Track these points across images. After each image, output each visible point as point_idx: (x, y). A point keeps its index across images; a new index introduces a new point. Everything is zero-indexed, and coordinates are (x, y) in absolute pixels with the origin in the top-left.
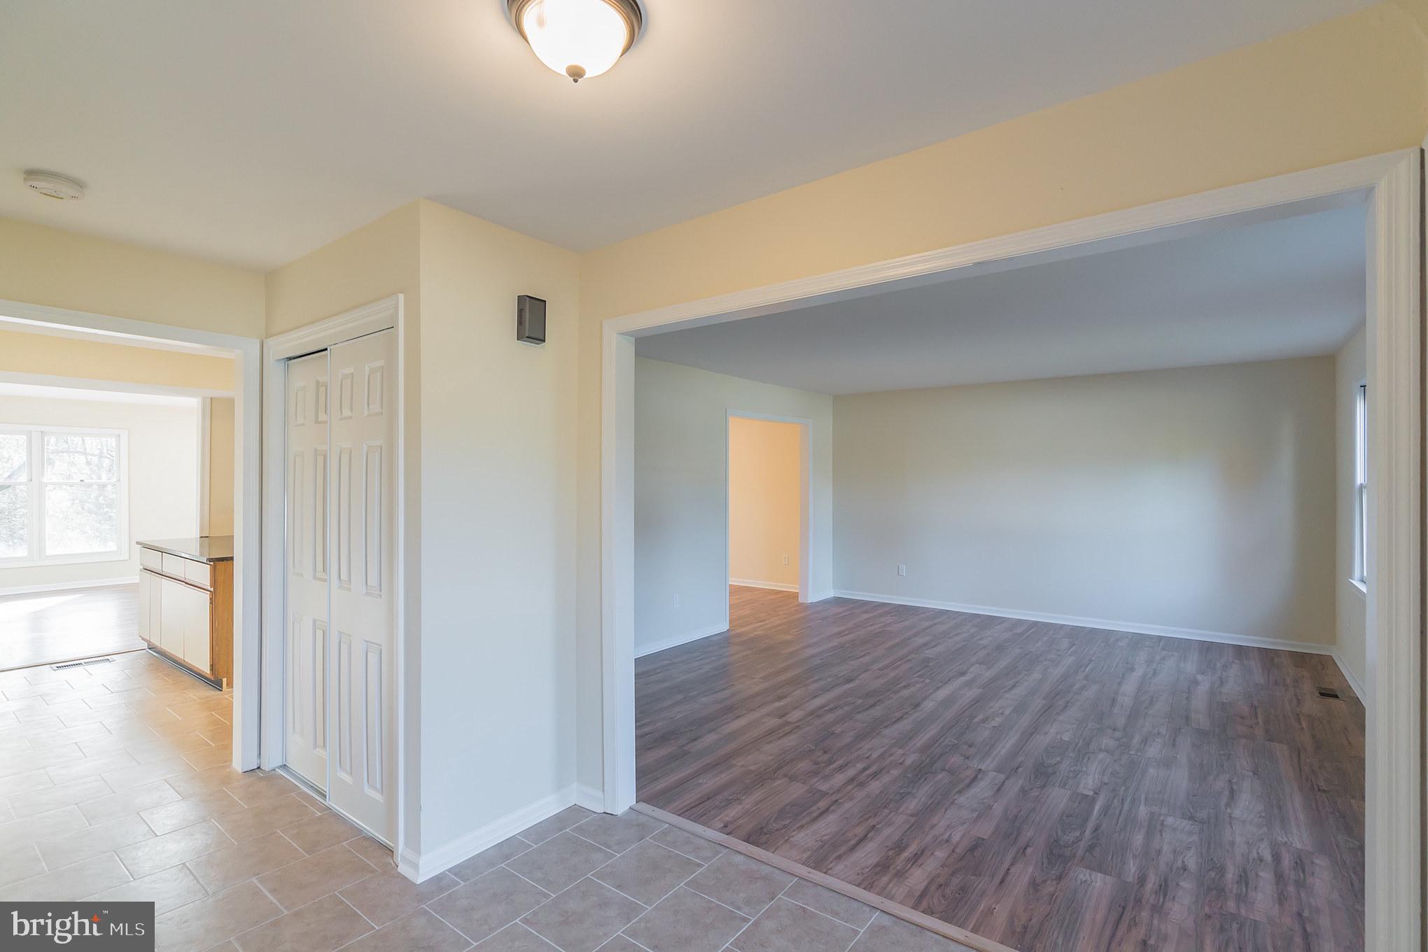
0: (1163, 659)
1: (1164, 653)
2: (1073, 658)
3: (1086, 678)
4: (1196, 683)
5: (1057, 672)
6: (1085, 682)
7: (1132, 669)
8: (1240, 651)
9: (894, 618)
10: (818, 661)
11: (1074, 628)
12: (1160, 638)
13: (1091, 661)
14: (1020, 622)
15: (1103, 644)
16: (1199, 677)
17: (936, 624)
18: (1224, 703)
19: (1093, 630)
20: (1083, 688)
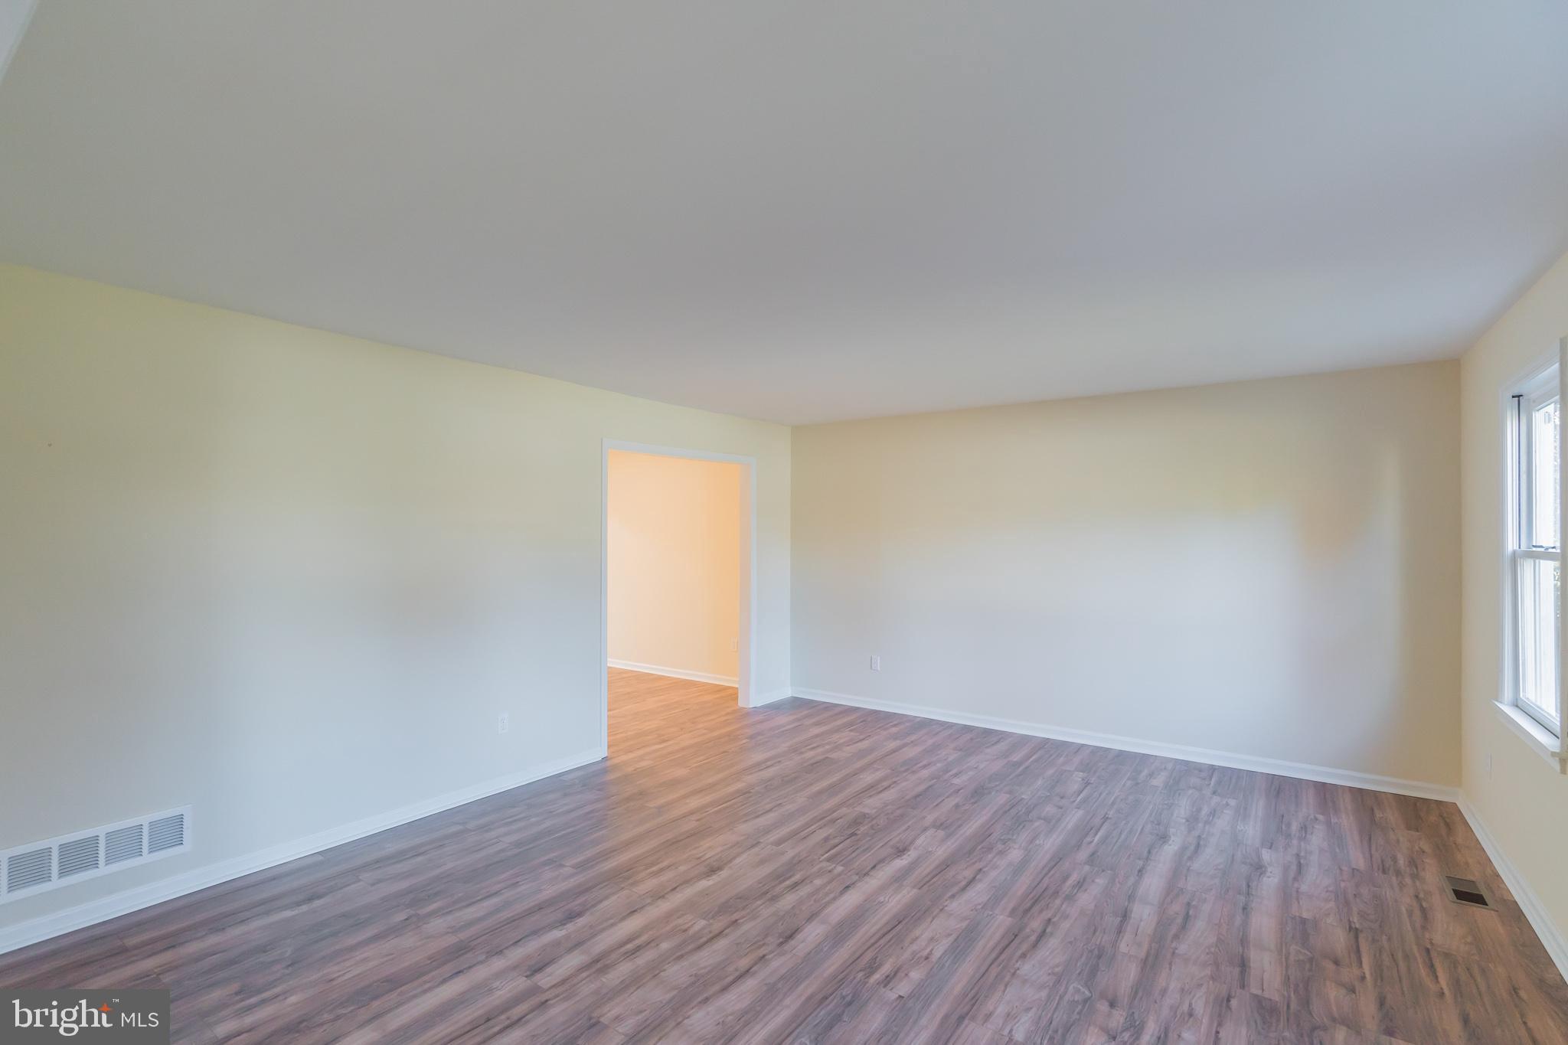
0: (1213, 813)
1: (1216, 799)
2: (1080, 813)
3: (1092, 859)
4: (1259, 868)
5: (1050, 844)
6: (1087, 868)
7: (1164, 838)
8: (1325, 793)
9: (852, 733)
10: (691, 824)
11: (1096, 751)
12: (1213, 769)
13: (1105, 819)
14: (1024, 740)
15: (1129, 783)
16: (1266, 855)
17: (905, 745)
18: (1304, 921)
19: (1121, 754)
20: (1080, 885)
